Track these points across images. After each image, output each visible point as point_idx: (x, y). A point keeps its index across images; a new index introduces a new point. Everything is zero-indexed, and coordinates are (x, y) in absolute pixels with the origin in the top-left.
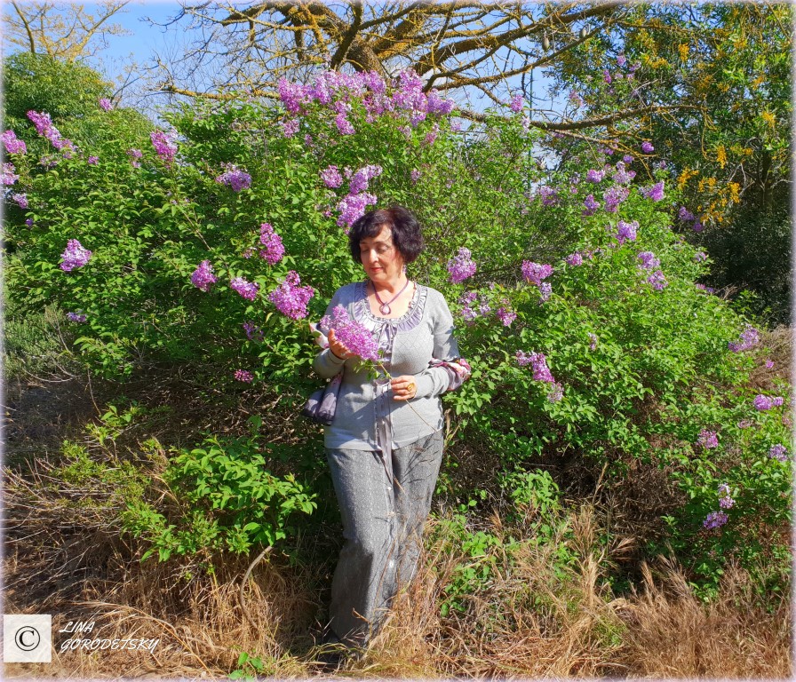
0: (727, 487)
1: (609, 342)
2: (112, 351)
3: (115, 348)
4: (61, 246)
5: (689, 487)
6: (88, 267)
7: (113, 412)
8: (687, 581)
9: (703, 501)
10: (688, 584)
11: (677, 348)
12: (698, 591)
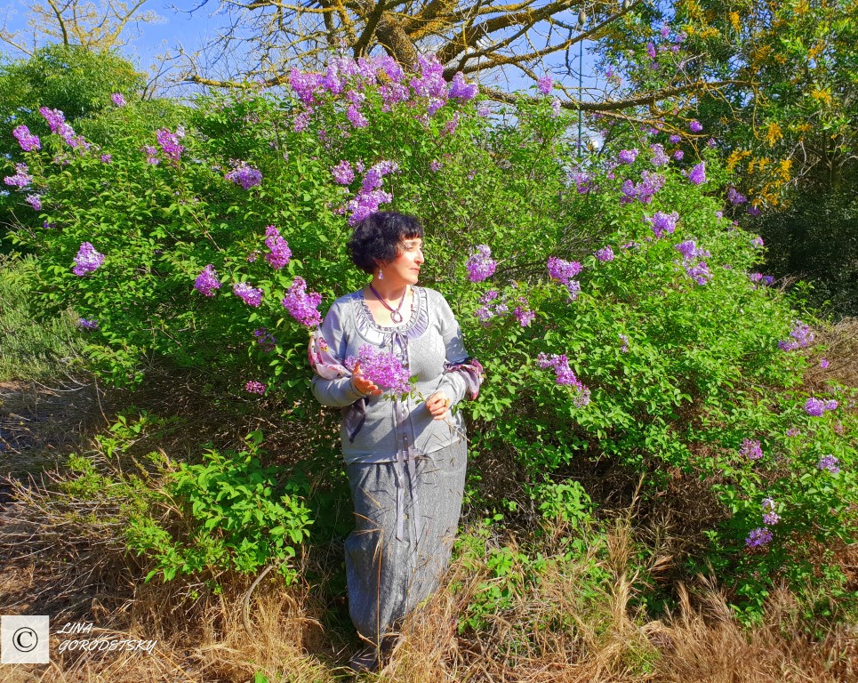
0: (772, 502)
1: (644, 343)
2: (123, 358)
3: (125, 355)
4: (74, 248)
5: (731, 501)
6: (100, 271)
7: (122, 422)
8: (727, 604)
9: (747, 515)
10: (729, 607)
11: (721, 349)
12: (740, 614)
